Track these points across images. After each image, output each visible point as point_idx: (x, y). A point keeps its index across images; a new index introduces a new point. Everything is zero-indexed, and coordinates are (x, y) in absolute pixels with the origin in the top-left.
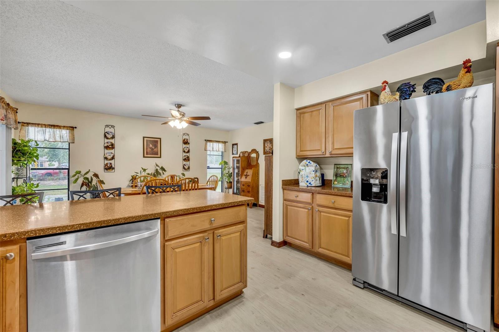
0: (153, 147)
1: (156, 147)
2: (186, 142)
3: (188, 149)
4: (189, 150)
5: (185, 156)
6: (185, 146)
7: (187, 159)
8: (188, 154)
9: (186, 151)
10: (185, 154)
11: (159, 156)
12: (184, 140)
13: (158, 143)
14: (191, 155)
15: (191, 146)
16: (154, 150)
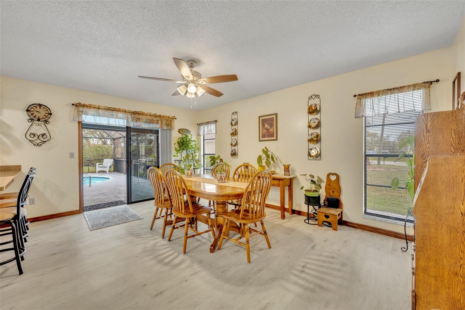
0: (269, 128)
1: (271, 127)
2: (313, 111)
3: (317, 121)
4: (319, 122)
5: (311, 134)
6: (312, 117)
7: (317, 139)
8: (317, 131)
9: (313, 125)
10: (311, 131)
11: (275, 138)
12: (310, 108)
13: (273, 121)
14: (323, 131)
15: (323, 117)
16: (270, 131)
